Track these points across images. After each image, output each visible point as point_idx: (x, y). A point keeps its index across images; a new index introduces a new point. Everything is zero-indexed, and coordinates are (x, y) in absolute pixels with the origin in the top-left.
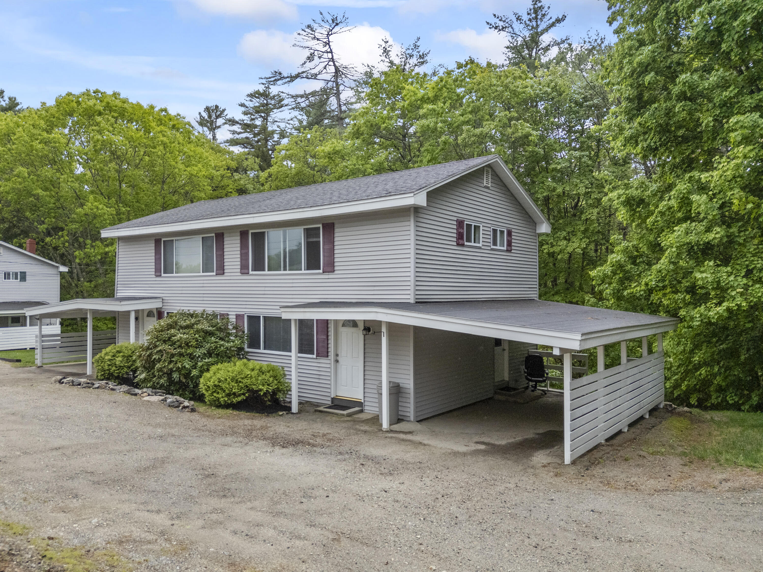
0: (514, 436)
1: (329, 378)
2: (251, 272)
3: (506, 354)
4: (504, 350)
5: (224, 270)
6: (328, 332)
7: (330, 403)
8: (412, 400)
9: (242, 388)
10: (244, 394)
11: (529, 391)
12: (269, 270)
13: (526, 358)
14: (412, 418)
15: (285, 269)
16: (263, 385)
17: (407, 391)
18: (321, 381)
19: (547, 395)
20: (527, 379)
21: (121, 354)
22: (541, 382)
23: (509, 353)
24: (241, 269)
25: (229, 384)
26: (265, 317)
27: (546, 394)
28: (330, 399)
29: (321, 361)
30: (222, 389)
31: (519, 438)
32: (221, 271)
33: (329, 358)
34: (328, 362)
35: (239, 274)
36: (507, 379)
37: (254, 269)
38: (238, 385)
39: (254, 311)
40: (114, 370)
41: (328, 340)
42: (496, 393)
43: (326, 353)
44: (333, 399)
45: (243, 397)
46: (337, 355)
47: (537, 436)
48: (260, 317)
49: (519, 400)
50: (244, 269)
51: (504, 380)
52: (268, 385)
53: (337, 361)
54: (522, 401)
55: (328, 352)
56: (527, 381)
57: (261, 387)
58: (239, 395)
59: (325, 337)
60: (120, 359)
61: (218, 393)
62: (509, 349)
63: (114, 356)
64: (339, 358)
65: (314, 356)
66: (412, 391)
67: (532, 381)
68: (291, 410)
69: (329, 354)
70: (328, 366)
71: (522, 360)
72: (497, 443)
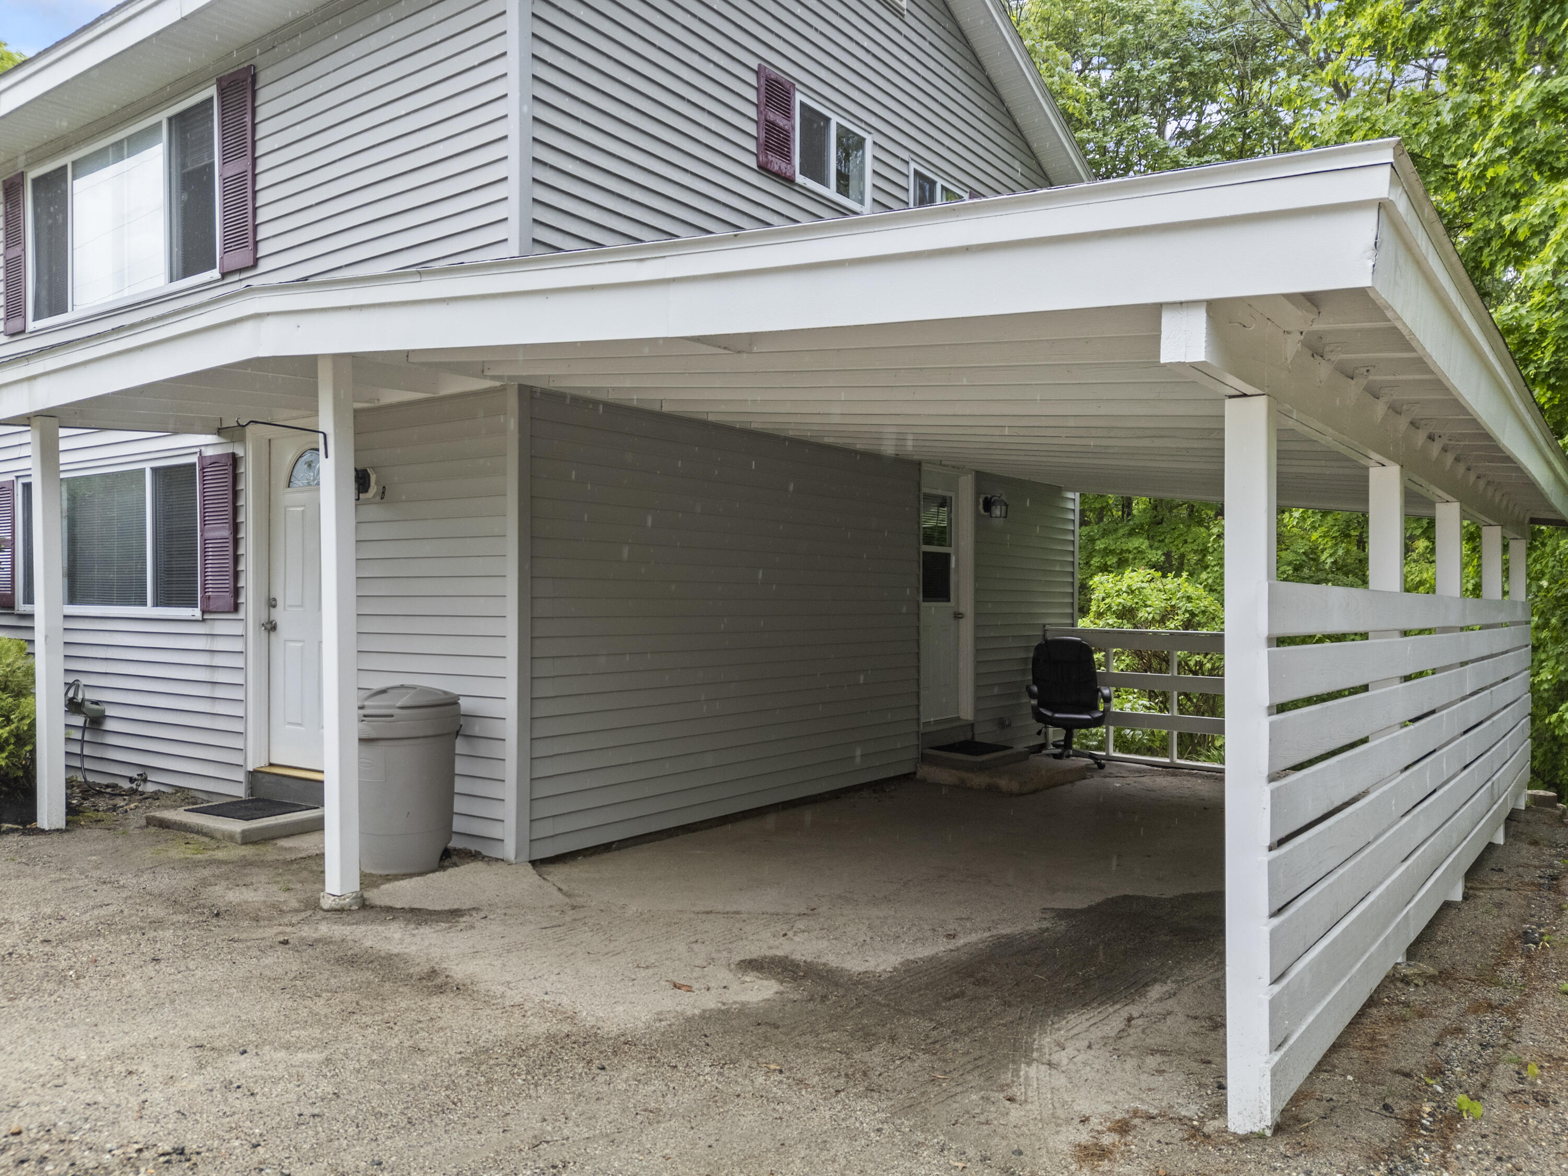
0: (952, 927)
1: (238, 694)
2: (31, 326)
3: (967, 628)
4: (958, 616)
6: (236, 510)
7: (240, 792)
8: (510, 770)
11: (1043, 761)
12: (74, 308)
13: (1038, 648)
14: (509, 850)
17: (495, 729)
18: (220, 708)
19: (1108, 770)
20: (1040, 718)
22: (1087, 724)
23: (977, 627)
24: (7, 320)
27: (1101, 767)
28: (240, 776)
29: (221, 628)
31: (973, 938)
33: (241, 615)
34: (237, 629)
36: (967, 712)
41: (236, 542)
42: (924, 759)
43: (228, 597)
44: (254, 776)
46: (272, 603)
47: (1062, 926)
49: (1003, 783)
50: (13, 319)
51: (958, 719)
53: (271, 627)
54: (1014, 786)
55: (236, 591)
56: (1041, 726)
59: (226, 533)
62: (977, 614)
64: (279, 615)
65: (197, 613)
66: (510, 729)
67: (1057, 723)
68: (36, 816)
69: (242, 599)
70: (237, 646)
71: (1022, 655)
72: (855, 964)
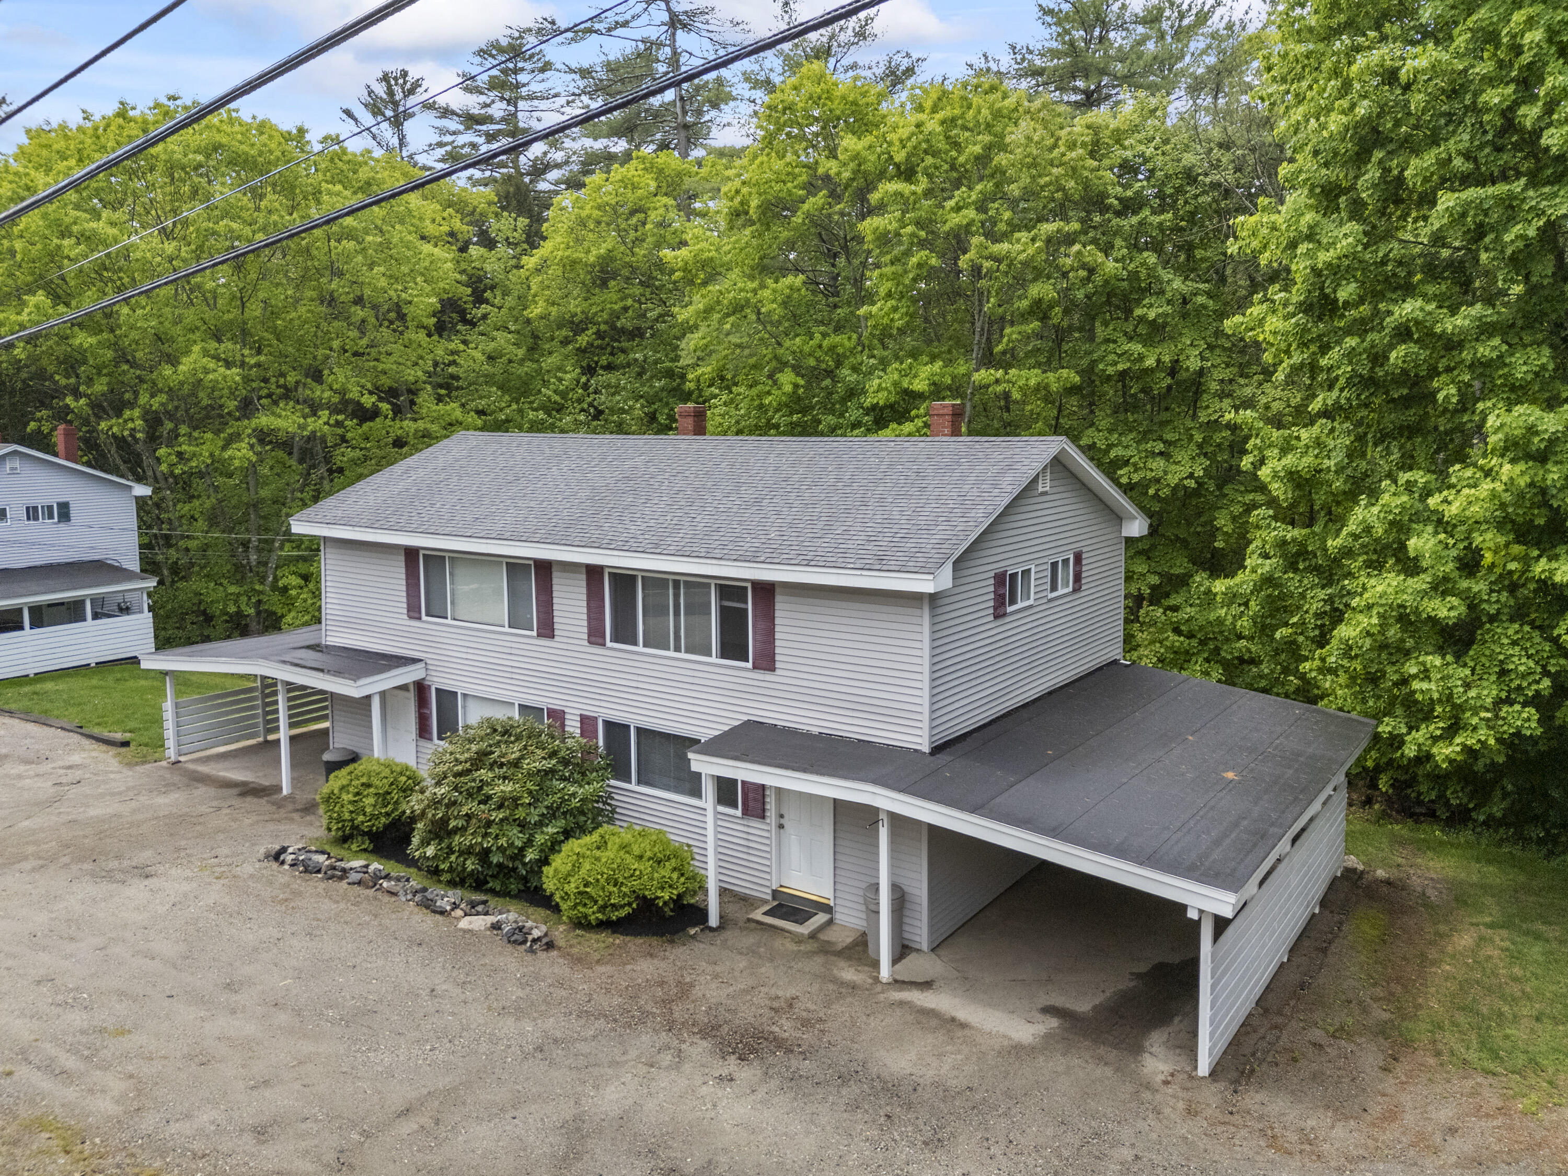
0: (1102, 986)
1: (767, 856)
2: (609, 644)
5: (553, 630)
7: (770, 901)
8: (924, 917)
9: (625, 895)
10: (630, 904)
12: (644, 646)
14: (925, 946)
15: (677, 649)
16: (662, 888)
17: (916, 900)
18: (758, 860)
21: (372, 790)
24: (589, 635)
25: (603, 888)
26: (639, 730)
28: (769, 891)
29: (751, 823)
30: (591, 898)
31: (1111, 992)
32: (547, 629)
33: (768, 821)
34: (766, 827)
35: (586, 643)
37: (615, 639)
38: (620, 891)
39: (618, 715)
40: (363, 822)
41: (764, 789)
43: (760, 815)
44: (775, 894)
45: (627, 910)
46: (783, 817)
47: (1140, 984)
48: (629, 726)
50: (595, 636)
52: (670, 886)
53: (781, 826)
55: (764, 810)
57: (659, 894)
58: (623, 906)
60: (371, 800)
61: (585, 905)
63: (358, 794)
64: (786, 823)
65: (739, 813)
66: (924, 902)
68: (707, 921)
69: (768, 814)
70: (765, 834)
